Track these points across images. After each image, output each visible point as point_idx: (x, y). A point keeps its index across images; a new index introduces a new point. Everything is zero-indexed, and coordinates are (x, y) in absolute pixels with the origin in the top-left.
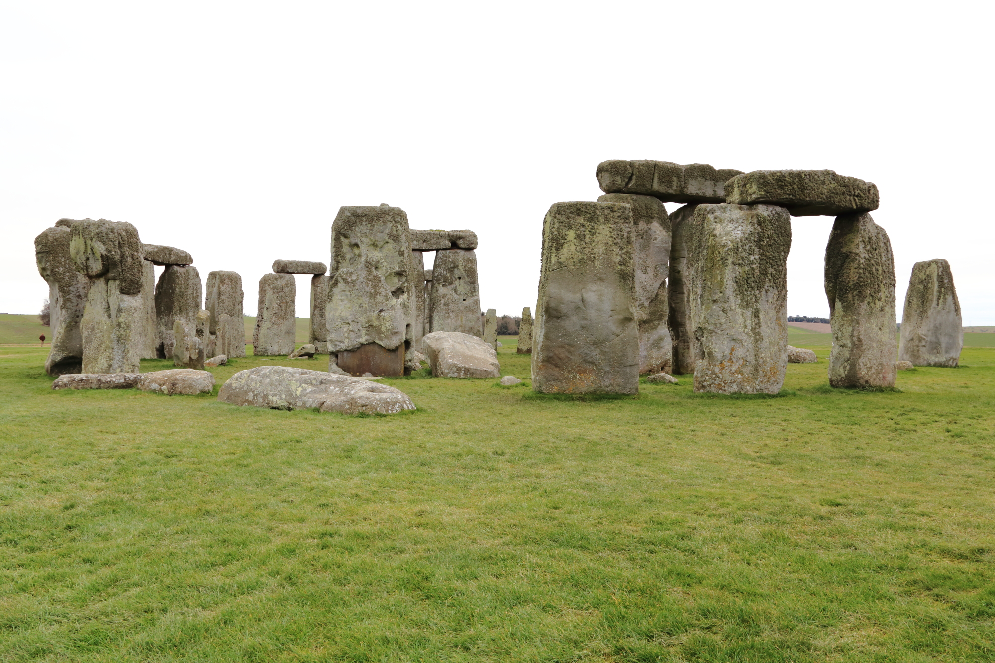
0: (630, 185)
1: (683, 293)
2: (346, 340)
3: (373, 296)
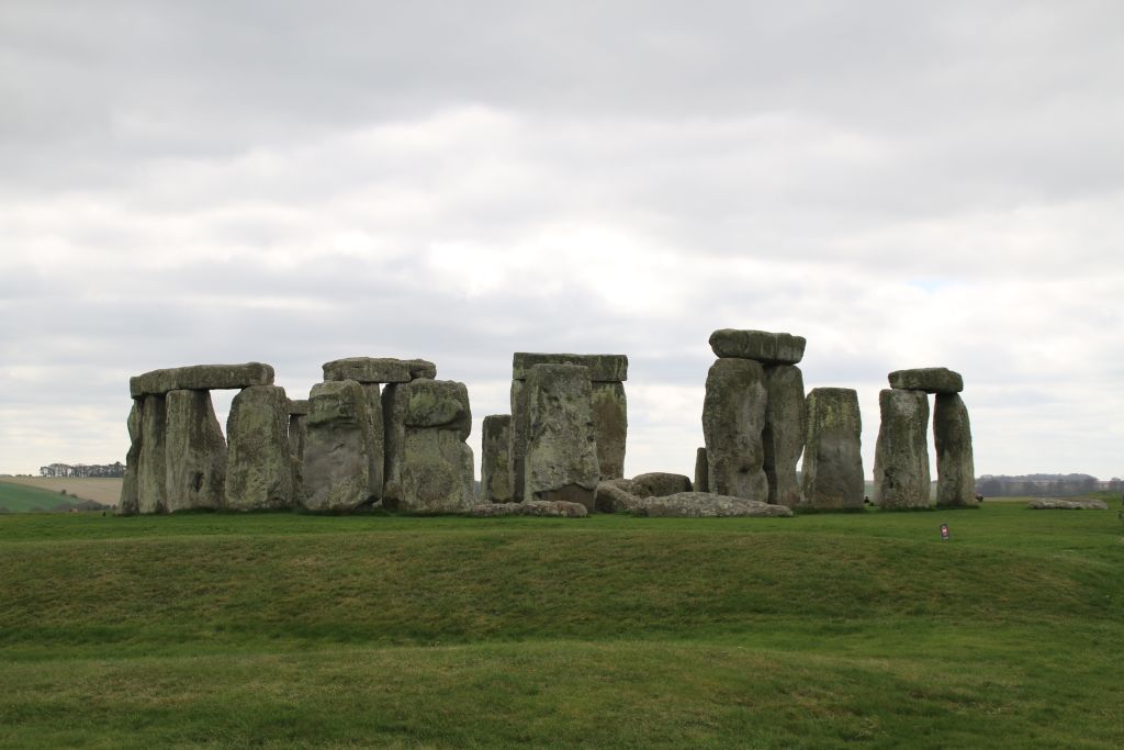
0: (746, 351)
1: (772, 441)
2: (552, 482)
3: (575, 443)
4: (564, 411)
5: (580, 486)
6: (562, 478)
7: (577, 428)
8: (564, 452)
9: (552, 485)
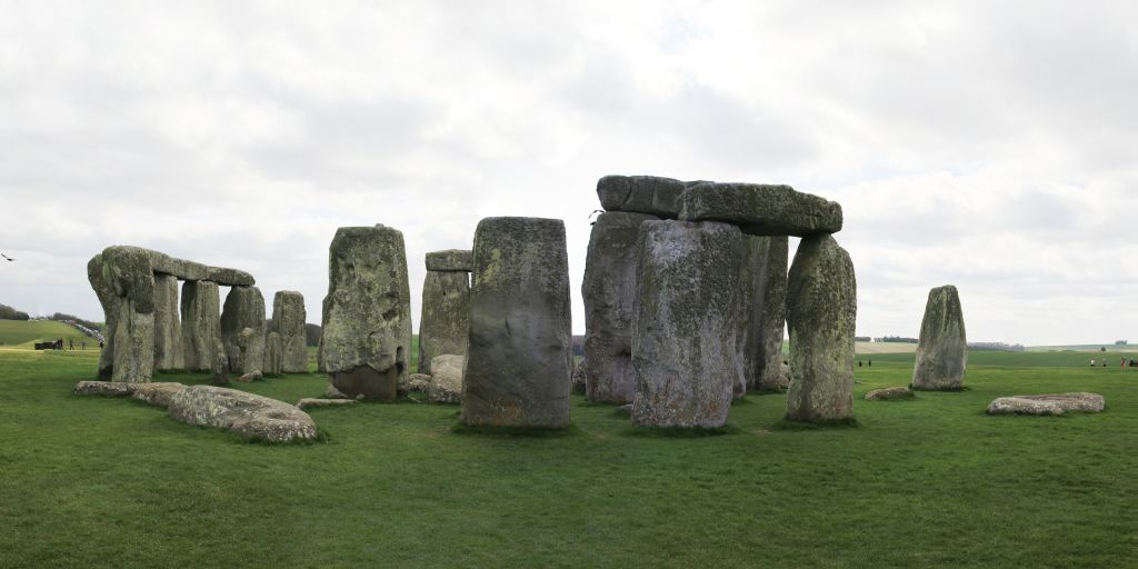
0: (628, 203)
2: (342, 362)
3: (364, 318)
4: (357, 280)
5: (371, 368)
6: (353, 358)
7: (369, 300)
8: (354, 328)
9: (341, 366)
